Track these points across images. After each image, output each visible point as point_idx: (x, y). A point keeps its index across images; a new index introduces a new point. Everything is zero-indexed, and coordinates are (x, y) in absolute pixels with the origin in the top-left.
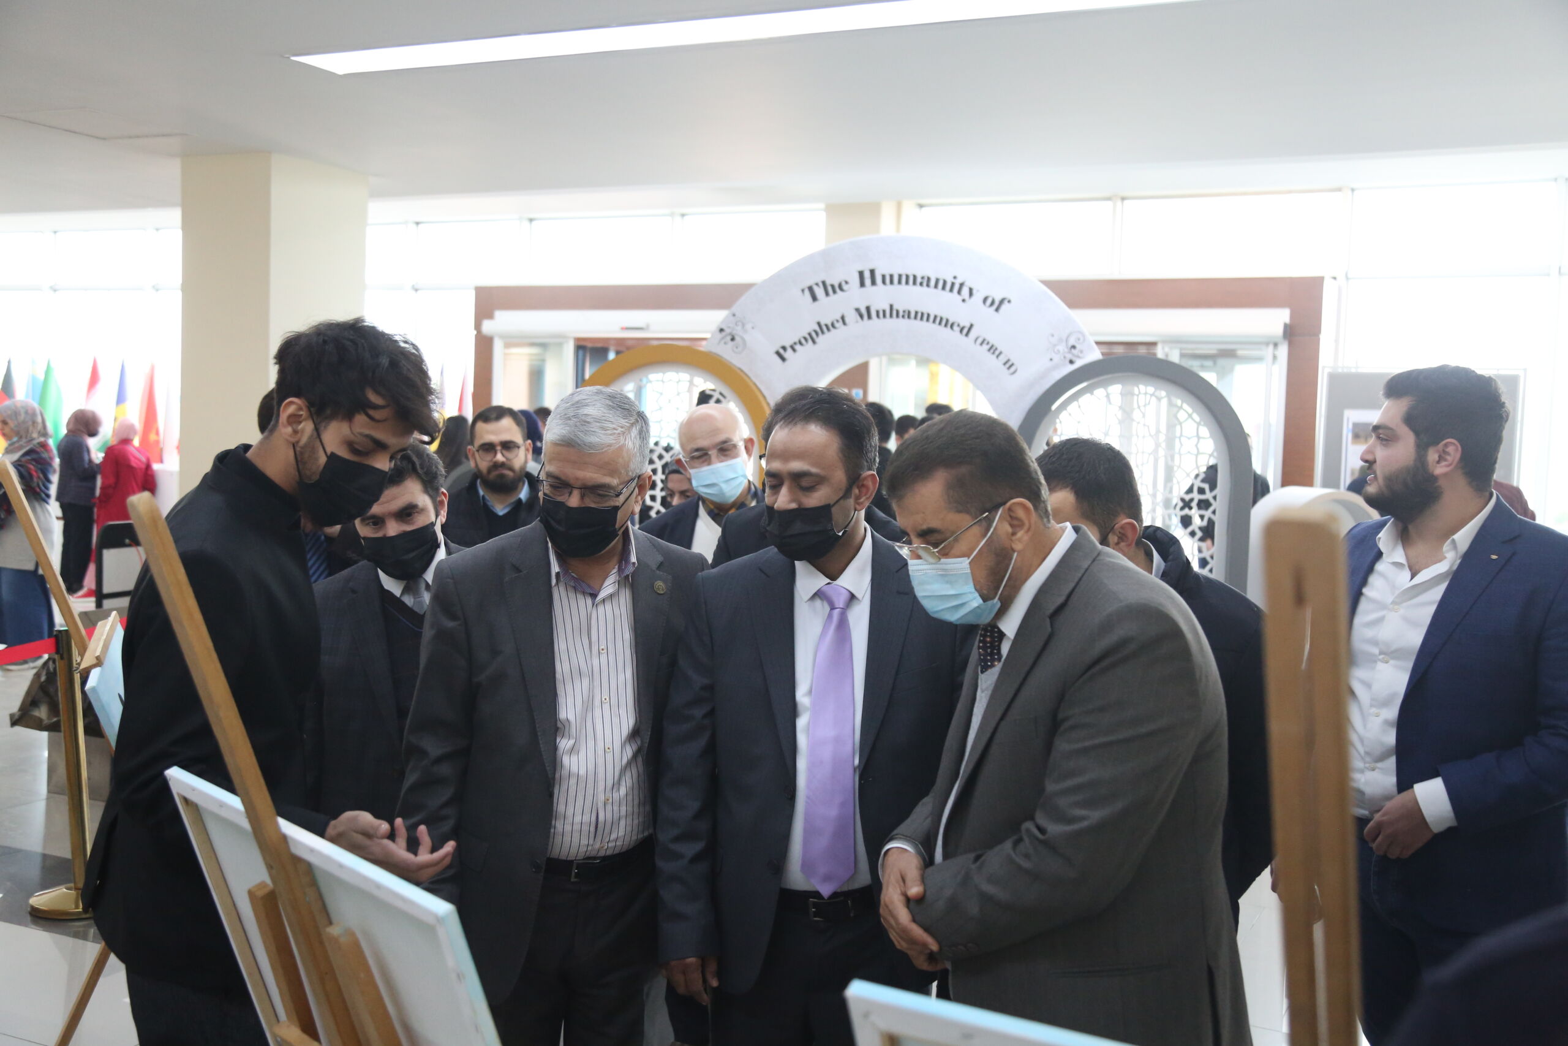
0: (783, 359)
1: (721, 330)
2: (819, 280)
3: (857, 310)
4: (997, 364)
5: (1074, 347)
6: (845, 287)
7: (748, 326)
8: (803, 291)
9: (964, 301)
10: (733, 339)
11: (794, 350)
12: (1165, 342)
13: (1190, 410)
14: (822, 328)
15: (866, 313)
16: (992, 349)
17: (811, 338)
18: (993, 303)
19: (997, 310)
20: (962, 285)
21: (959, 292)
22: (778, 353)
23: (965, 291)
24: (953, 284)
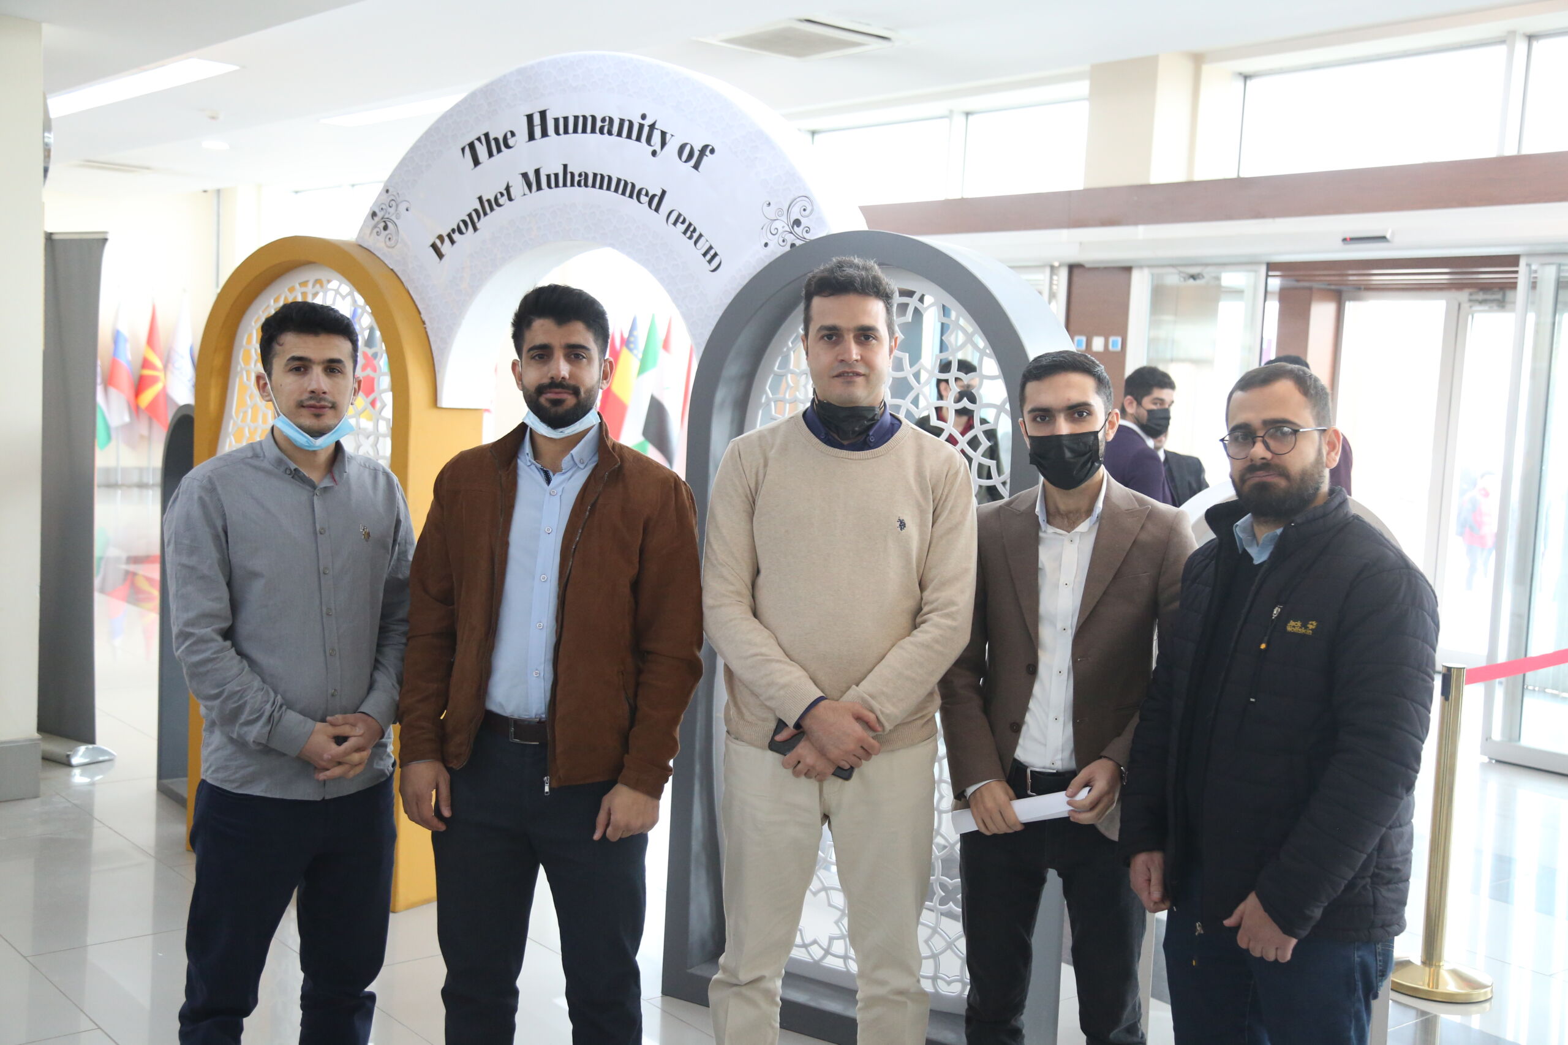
0: (440, 255)
1: (374, 214)
2: (480, 133)
3: (525, 176)
4: (693, 254)
5: (797, 222)
6: (511, 142)
7: (402, 207)
8: (463, 150)
9: (654, 153)
10: (385, 228)
11: (452, 242)
12: (1530, 255)
13: (970, 330)
14: (487, 206)
15: (534, 181)
16: (690, 230)
17: (470, 222)
18: (691, 155)
19: (696, 167)
20: (652, 127)
21: (649, 141)
22: (434, 246)
23: (656, 137)
24: (641, 126)
